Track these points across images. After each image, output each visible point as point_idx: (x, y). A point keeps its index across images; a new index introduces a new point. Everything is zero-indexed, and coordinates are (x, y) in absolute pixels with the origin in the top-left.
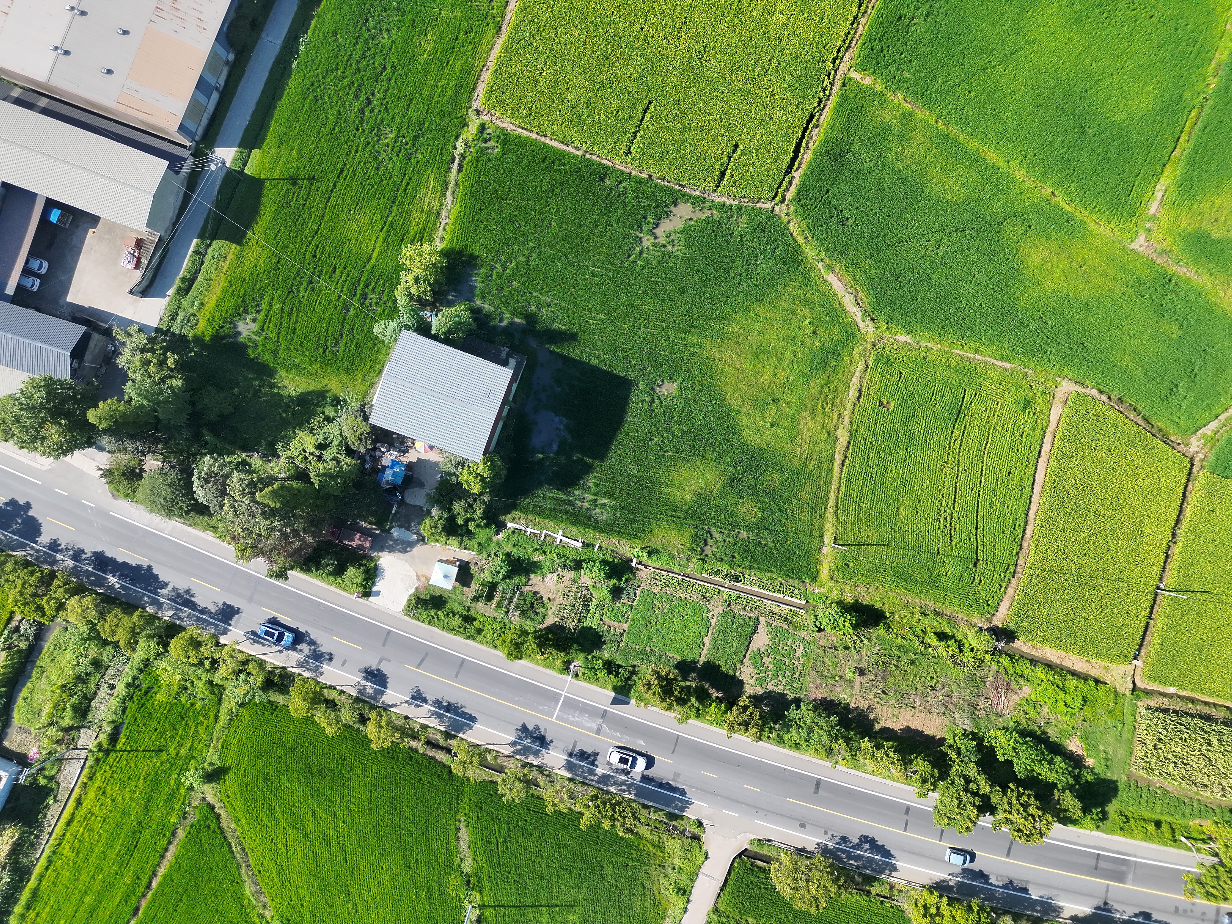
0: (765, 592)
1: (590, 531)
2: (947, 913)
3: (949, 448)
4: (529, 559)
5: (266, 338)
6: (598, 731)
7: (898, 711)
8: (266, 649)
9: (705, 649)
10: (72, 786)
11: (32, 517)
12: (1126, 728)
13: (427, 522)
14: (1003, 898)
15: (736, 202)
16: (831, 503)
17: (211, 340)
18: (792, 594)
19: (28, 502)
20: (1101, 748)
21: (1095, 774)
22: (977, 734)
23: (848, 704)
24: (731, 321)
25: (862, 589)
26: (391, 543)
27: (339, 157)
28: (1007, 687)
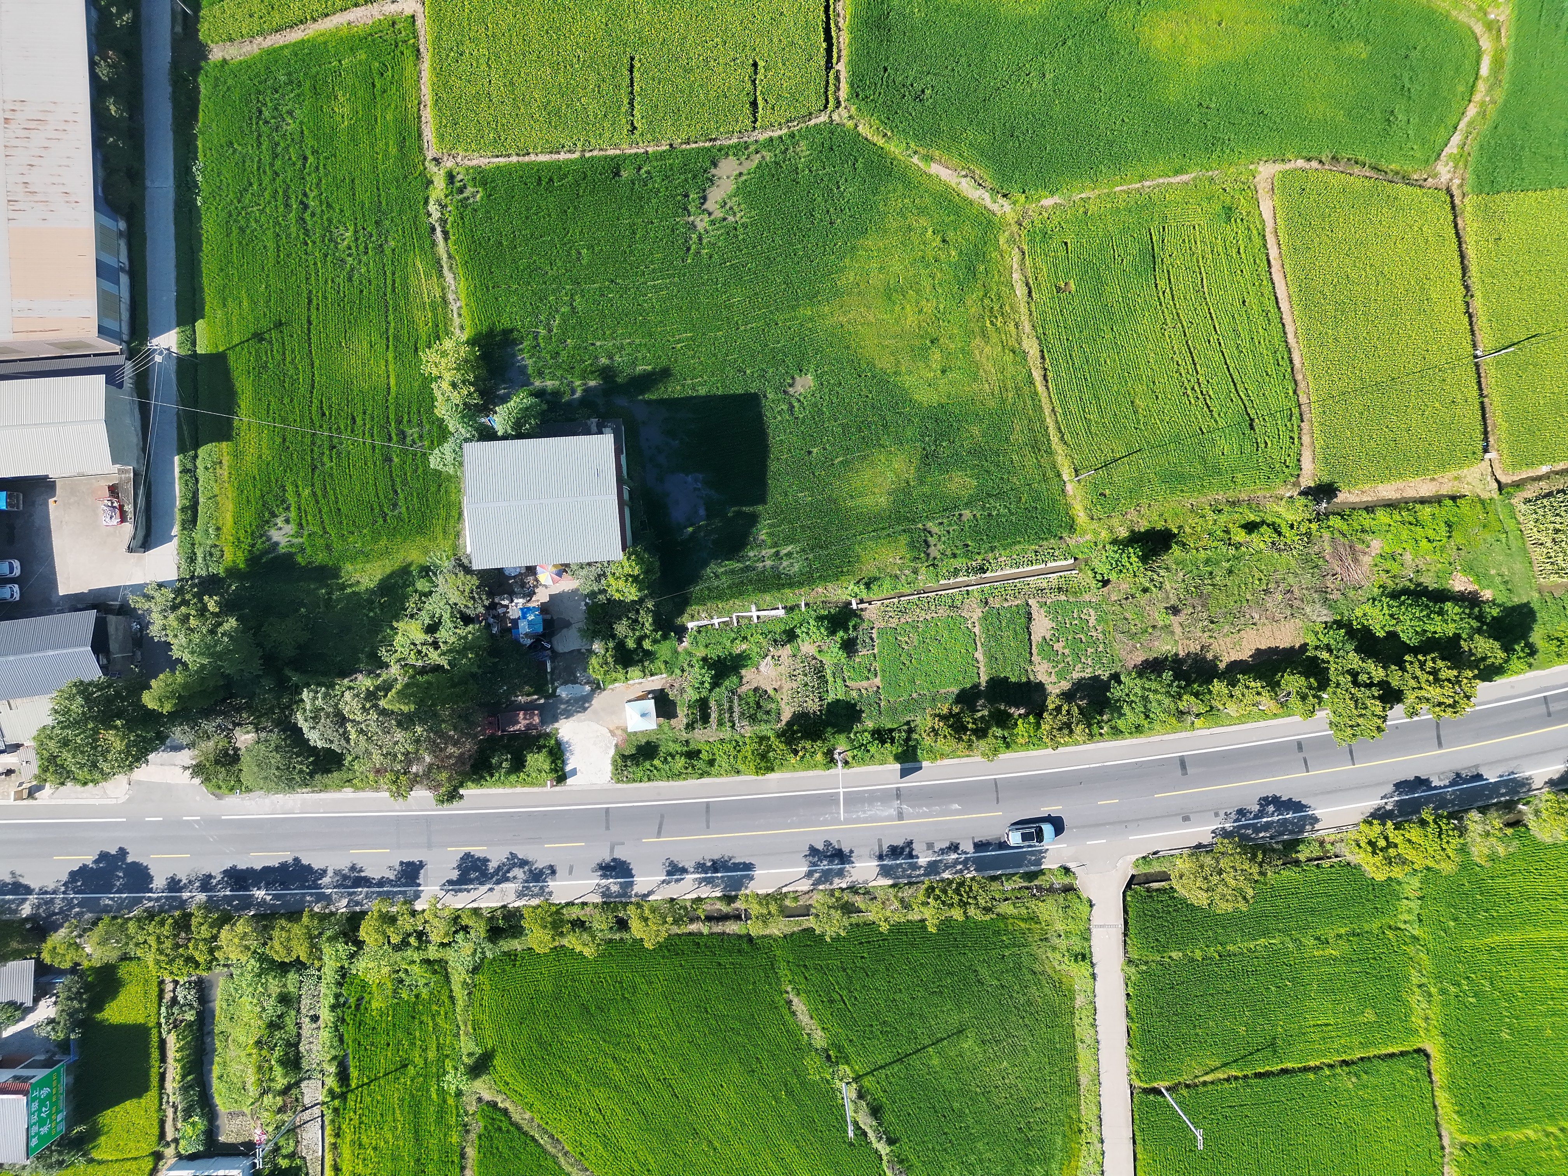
0: (1021, 570)
1: (787, 591)
2: (1398, 840)
3: (1161, 304)
4: (730, 654)
5: (310, 535)
6: (900, 816)
7: (1237, 636)
8: (473, 895)
9: (981, 665)
10: (320, 1154)
11: (134, 863)
12: (1511, 538)
13: (594, 661)
14: (1457, 796)
15: (785, 131)
16: (1052, 431)
17: (248, 566)
18: (1054, 558)
19: (120, 849)
20: (1493, 572)
21: (1499, 606)
22: (1341, 621)
23: (1176, 655)
24: (842, 270)
25: (1132, 515)
26: (563, 707)
27: (299, 287)
28: (1352, 551)
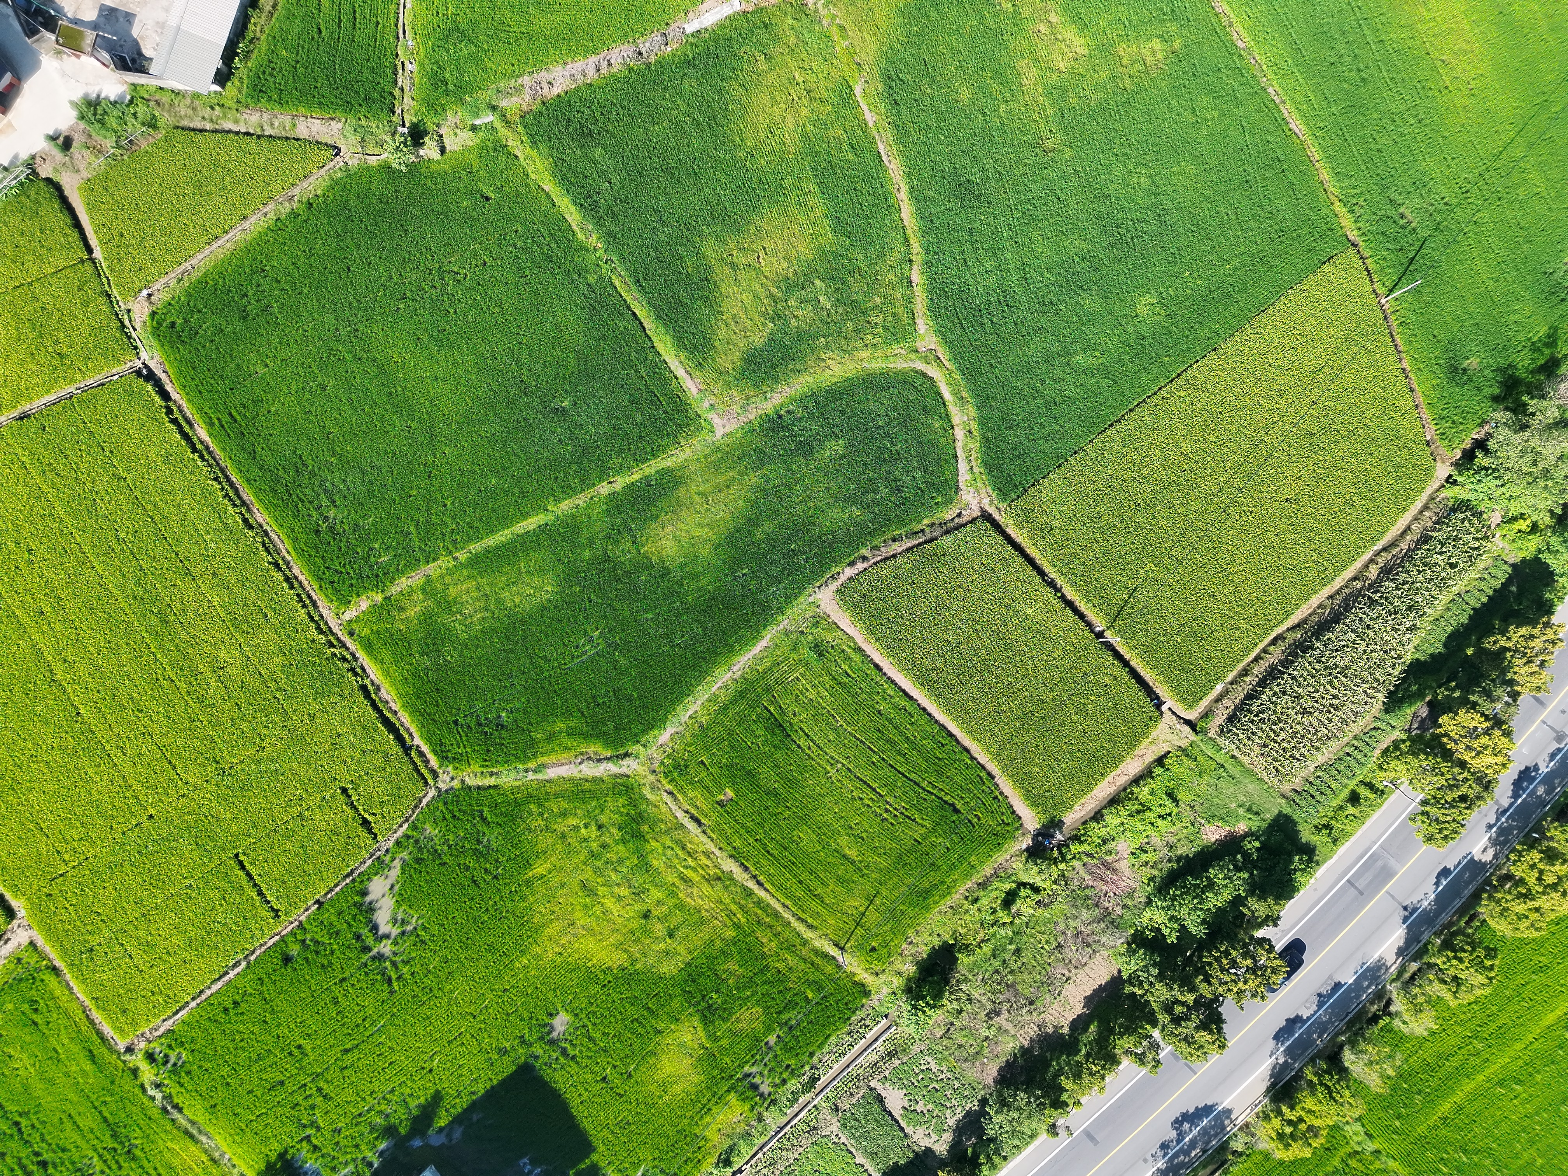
0: (847, 1057)
7: (1061, 998)
12: (1229, 767)
16: (795, 924)
18: (868, 1028)
21: (1256, 834)
28: (1107, 865)
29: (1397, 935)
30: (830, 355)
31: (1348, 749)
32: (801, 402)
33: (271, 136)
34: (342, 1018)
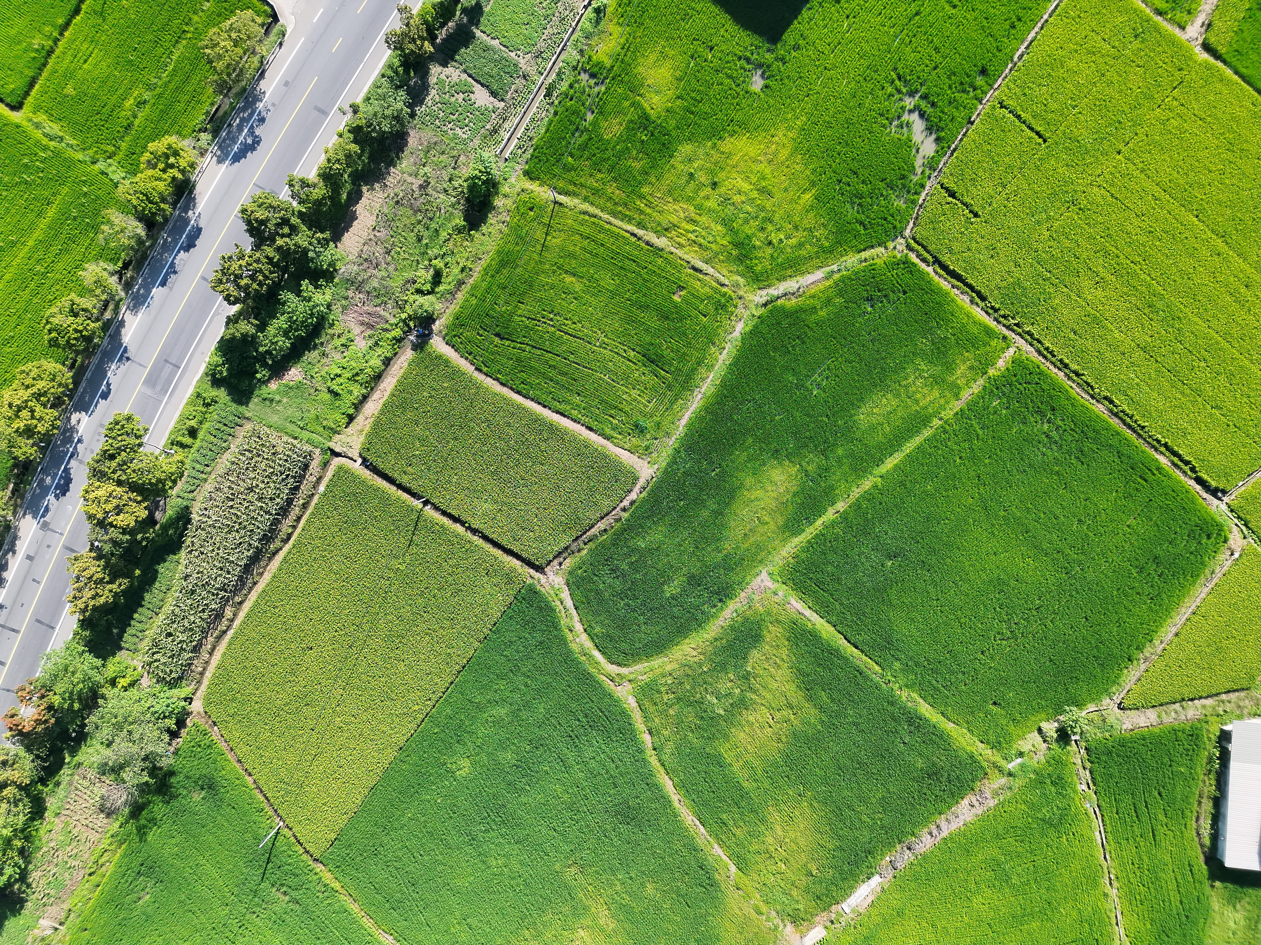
7: (375, 212)
14: (162, 260)
15: (920, 201)
16: (597, 212)
18: (518, 147)
20: (285, 400)
21: (261, 385)
23: (395, 166)
25: (504, 217)
28: (370, 326)
29: (128, 336)
30: (695, 659)
31: (208, 469)
32: (708, 618)
33: (1174, 703)
34: (928, 38)
